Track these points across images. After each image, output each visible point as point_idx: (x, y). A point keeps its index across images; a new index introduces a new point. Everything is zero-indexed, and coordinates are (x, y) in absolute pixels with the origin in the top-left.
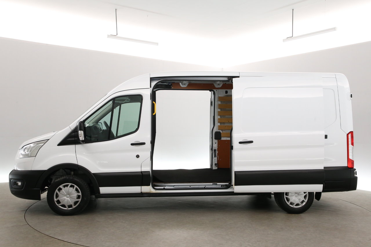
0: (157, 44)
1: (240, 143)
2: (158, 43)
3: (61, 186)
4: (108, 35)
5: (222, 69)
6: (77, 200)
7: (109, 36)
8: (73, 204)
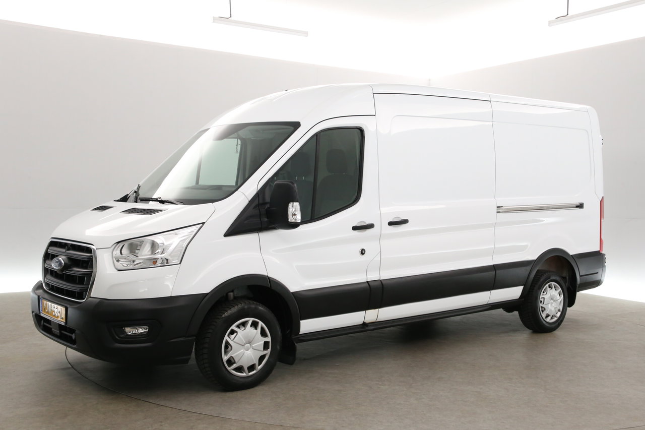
0: (306, 34)
1: (391, 224)
2: (307, 32)
3: (233, 327)
4: (214, 17)
5: (430, 80)
6: (265, 352)
7: (215, 20)
8: (257, 362)
